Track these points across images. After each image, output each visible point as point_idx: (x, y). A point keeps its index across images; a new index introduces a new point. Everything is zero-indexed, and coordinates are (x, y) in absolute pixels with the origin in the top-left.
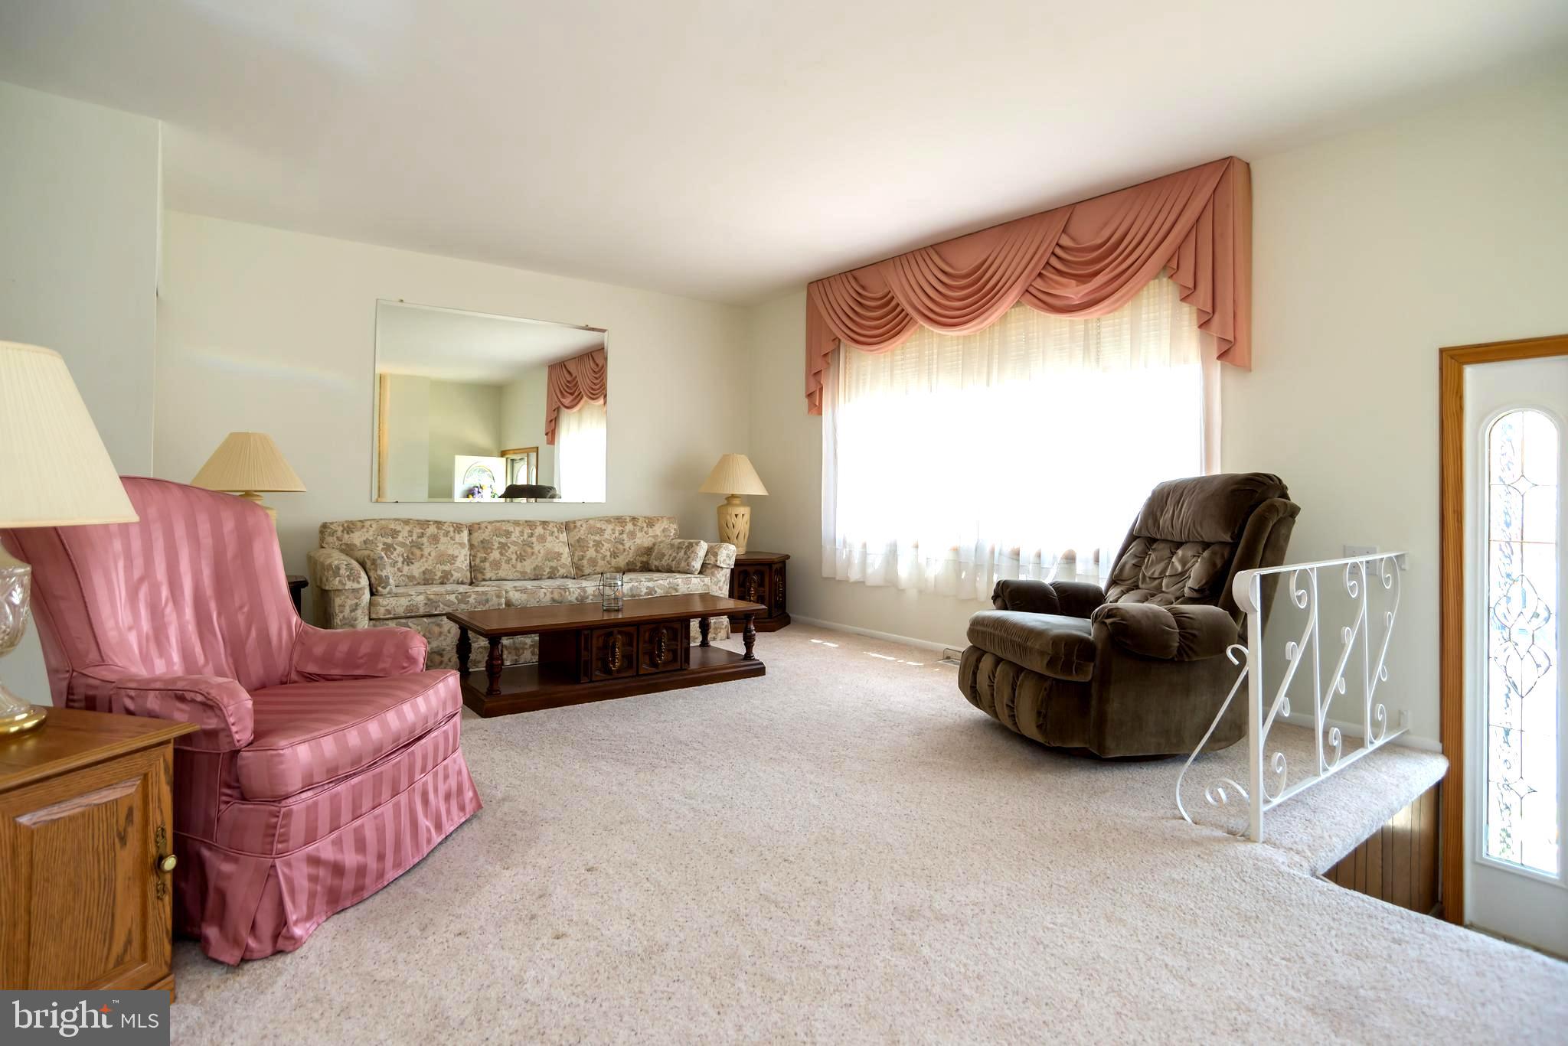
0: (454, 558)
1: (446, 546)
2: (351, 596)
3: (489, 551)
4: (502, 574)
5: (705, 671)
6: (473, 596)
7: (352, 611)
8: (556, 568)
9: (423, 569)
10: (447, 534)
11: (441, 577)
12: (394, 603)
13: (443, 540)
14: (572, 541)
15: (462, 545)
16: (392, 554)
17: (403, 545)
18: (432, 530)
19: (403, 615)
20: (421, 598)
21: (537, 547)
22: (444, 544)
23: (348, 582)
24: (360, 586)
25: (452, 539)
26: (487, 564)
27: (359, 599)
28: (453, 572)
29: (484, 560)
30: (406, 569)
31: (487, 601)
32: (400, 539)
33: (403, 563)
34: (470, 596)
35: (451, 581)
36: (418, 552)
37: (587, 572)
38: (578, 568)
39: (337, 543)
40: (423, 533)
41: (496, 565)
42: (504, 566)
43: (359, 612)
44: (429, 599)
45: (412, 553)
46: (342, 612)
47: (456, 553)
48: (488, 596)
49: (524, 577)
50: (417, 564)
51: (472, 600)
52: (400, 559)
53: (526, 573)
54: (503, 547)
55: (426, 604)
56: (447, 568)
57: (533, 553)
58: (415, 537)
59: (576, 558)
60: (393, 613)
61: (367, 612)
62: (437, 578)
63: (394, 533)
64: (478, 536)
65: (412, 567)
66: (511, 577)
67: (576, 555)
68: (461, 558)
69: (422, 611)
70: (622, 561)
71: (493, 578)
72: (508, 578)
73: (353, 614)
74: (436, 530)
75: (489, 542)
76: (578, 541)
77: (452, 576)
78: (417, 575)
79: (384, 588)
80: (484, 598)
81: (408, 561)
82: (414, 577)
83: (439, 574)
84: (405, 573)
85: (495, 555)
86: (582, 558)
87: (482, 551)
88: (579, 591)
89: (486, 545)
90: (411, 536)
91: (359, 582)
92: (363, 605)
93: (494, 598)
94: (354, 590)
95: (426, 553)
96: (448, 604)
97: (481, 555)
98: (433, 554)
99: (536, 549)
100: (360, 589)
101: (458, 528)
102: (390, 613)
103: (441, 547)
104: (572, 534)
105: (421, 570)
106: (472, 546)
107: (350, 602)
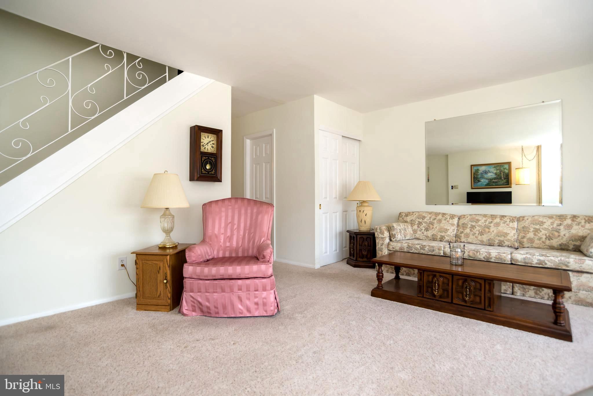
0: (447, 230)
1: (444, 224)
2: (381, 240)
3: (465, 228)
4: (470, 240)
5: (524, 322)
6: (427, 247)
7: (381, 245)
8: (503, 241)
9: (433, 234)
10: (446, 219)
11: (440, 238)
12: (396, 245)
13: (443, 222)
14: (519, 228)
15: (453, 225)
16: (421, 226)
17: (426, 223)
18: (440, 217)
19: (399, 250)
20: (406, 244)
21: (492, 229)
22: (443, 223)
23: (380, 235)
24: (384, 237)
25: (448, 221)
26: (463, 235)
27: (383, 241)
28: (445, 237)
29: (462, 233)
30: (425, 233)
31: (433, 251)
32: (425, 220)
33: (425, 230)
34: (426, 247)
35: (445, 240)
36: (431, 226)
37: (526, 245)
38: (521, 243)
39: (402, 220)
40: (435, 218)
41: (467, 236)
42: (471, 236)
43: (384, 246)
44: (409, 246)
45: (429, 227)
46: (378, 245)
47: (448, 228)
48: (434, 248)
49: (482, 243)
50: (430, 231)
51: (426, 249)
52: (424, 229)
53: (484, 241)
54: (473, 227)
55: (407, 247)
56: (443, 234)
57: (489, 232)
58: (431, 220)
59: (520, 237)
60: (395, 249)
61: (387, 247)
62: (438, 238)
63: (424, 218)
64: (462, 221)
65: (428, 232)
66: (475, 243)
67: (520, 235)
68: (451, 230)
69: (405, 250)
70: (555, 242)
71: (465, 242)
72: (473, 243)
73: (381, 247)
74: (441, 217)
75: (466, 224)
76: (523, 228)
77: (445, 238)
78: (430, 236)
79: (394, 238)
80: (432, 249)
81: (427, 230)
82: (428, 237)
83: (439, 237)
84: (425, 234)
85: (468, 231)
86: (524, 237)
87: (462, 228)
88: (486, 254)
89: (464, 226)
90: (430, 219)
91: (383, 235)
92: (385, 244)
93: (437, 250)
94: (382, 238)
95: (435, 227)
96: (416, 249)
97: (461, 230)
98: (438, 228)
99: (492, 230)
100: (384, 238)
101: (452, 217)
102: (394, 249)
103: (442, 225)
104: (520, 223)
105: (431, 234)
106: (458, 225)
107: (381, 242)
